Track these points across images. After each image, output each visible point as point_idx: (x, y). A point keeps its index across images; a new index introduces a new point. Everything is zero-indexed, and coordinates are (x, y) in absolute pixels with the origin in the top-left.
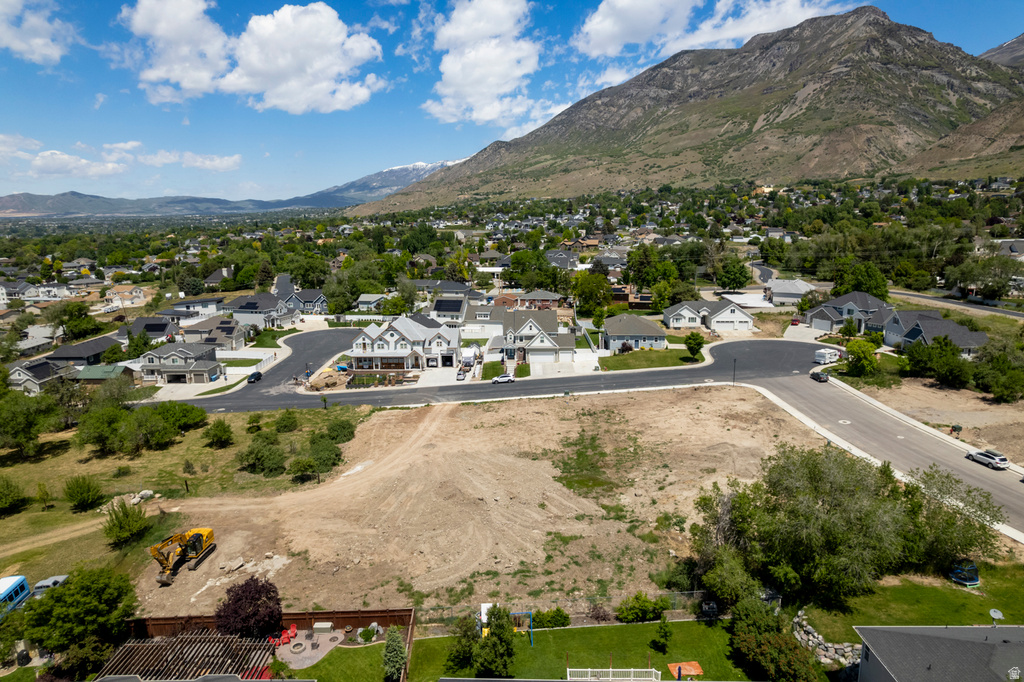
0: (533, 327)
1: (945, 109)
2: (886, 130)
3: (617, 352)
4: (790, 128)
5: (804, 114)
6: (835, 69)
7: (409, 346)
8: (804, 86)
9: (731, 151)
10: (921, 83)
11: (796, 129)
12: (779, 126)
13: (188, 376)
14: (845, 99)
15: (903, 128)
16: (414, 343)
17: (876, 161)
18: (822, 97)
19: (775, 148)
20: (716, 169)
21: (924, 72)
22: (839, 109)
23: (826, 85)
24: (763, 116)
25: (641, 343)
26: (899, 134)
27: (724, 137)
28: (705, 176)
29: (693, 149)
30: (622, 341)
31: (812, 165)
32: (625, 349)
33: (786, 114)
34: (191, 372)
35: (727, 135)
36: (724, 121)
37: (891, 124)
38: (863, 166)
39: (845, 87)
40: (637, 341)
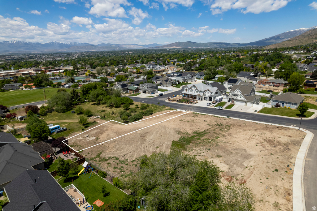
0: (239, 92)
3: (274, 107)
7: (198, 92)
13: (147, 92)
16: (201, 91)
25: (285, 105)
30: (276, 103)
32: (277, 106)
34: (147, 91)
40: (283, 104)
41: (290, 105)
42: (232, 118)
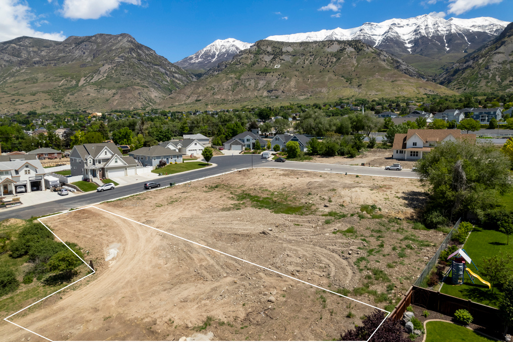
1: (166, 83)
2: (146, 90)
3: (157, 167)
4: (100, 85)
5: (106, 79)
6: (117, 59)
8: (103, 65)
9: (68, 95)
10: (155, 71)
11: (103, 86)
12: (94, 84)
14: (125, 74)
15: (153, 90)
17: (144, 103)
18: (113, 72)
19: (94, 95)
20: (61, 104)
21: (155, 66)
22: (122, 78)
23: (115, 66)
24: (83, 79)
25: (170, 160)
26: (151, 92)
27: (62, 88)
28: (56, 107)
29: (43, 92)
30: (159, 160)
31: (115, 104)
32: (162, 164)
33: (96, 78)
35: (64, 87)
36: (60, 79)
37: (147, 87)
38: (140, 105)
39: (124, 68)
40: (168, 159)
41: (175, 159)
42: (177, 185)
